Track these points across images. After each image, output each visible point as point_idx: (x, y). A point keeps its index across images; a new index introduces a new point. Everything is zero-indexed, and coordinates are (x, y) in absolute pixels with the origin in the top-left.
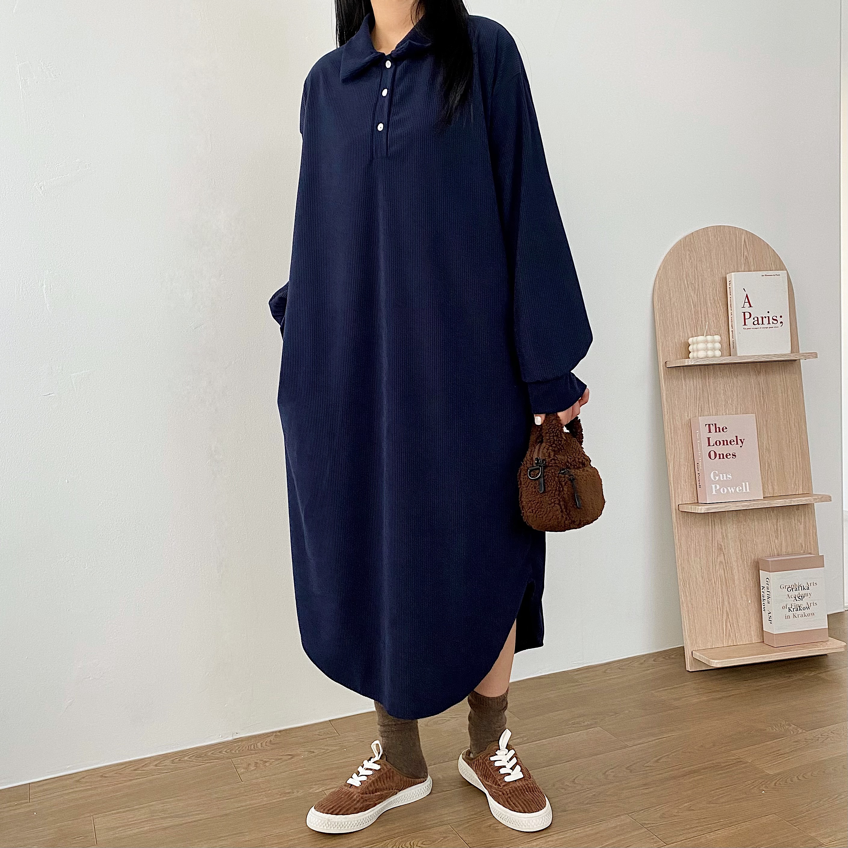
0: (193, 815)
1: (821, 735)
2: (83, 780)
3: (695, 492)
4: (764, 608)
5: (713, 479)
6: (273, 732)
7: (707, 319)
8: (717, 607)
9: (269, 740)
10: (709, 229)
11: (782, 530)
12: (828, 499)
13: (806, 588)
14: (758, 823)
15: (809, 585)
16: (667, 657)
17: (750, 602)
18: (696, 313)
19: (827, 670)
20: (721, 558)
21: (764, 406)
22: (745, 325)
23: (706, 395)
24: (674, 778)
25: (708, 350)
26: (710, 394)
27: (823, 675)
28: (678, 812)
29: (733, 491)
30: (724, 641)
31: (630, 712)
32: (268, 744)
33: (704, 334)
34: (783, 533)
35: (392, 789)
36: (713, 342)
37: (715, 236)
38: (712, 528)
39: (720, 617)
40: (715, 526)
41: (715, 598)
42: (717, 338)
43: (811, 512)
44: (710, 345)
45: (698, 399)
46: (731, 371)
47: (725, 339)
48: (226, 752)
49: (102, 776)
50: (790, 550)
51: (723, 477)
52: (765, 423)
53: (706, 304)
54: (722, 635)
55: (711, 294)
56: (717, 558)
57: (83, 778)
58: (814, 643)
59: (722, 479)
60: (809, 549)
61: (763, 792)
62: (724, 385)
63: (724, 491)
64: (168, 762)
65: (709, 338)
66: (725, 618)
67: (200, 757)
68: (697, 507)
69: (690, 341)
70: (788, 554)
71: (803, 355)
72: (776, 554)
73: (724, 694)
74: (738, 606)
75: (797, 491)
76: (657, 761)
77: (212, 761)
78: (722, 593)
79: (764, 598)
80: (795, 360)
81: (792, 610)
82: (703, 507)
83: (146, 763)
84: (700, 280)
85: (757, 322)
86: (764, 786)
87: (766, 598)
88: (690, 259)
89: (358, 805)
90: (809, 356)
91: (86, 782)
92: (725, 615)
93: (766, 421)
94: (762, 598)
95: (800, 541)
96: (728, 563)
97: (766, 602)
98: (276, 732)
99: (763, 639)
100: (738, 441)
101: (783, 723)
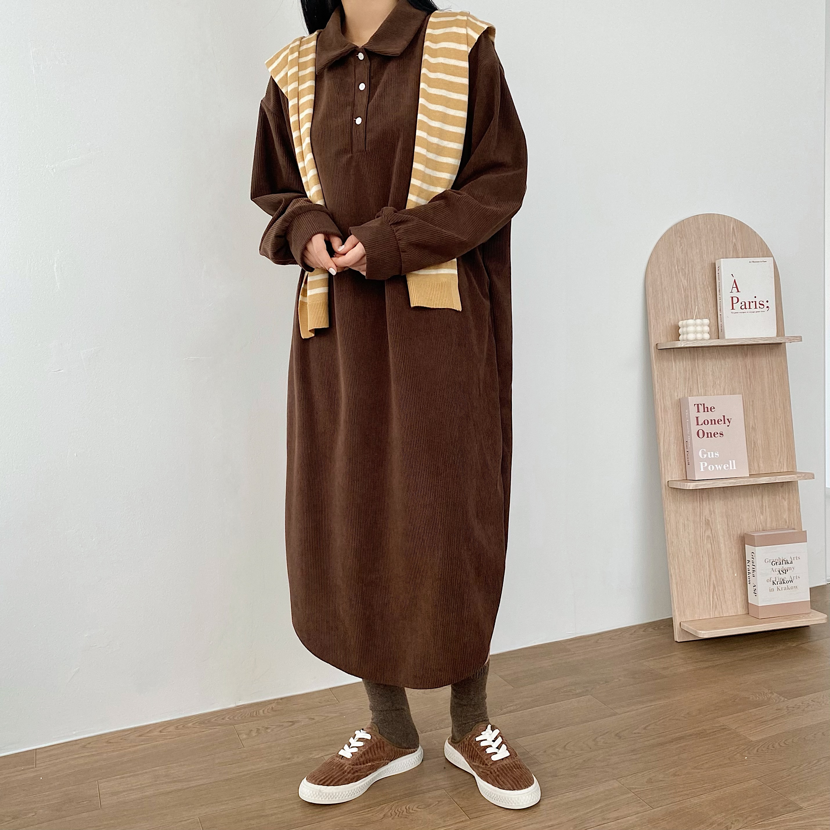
0: (196, 780)
1: (802, 703)
2: (88, 746)
3: (684, 470)
4: (749, 581)
5: (701, 457)
6: (275, 700)
7: (696, 304)
8: (705, 580)
9: (271, 707)
10: (699, 217)
11: (767, 507)
12: (811, 476)
13: (789, 562)
14: (740, 788)
15: (793, 559)
16: (656, 628)
17: (736, 575)
18: (686, 297)
19: (809, 640)
20: (709, 533)
21: (750, 387)
22: (733, 309)
23: (695, 375)
24: (661, 744)
25: (697, 333)
26: (699, 375)
27: (805, 646)
28: (664, 777)
29: (720, 468)
30: (711, 613)
31: (620, 680)
32: (269, 711)
33: (693, 317)
34: (767, 509)
35: (383, 760)
36: (702, 325)
37: (705, 224)
38: (700, 504)
39: (707, 588)
40: (702, 502)
41: (702, 571)
42: (706, 321)
43: (795, 489)
44: (699, 329)
45: (687, 380)
46: (719, 354)
47: (713, 321)
48: (228, 718)
49: (108, 742)
50: (774, 524)
51: (711, 455)
52: (751, 403)
53: (696, 289)
54: (709, 606)
55: (701, 279)
56: (705, 533)
57: (89, 743)
58: (798, 616)
59: (709, 457)
60: (793, 525)
61: (746, 758)
62: (713, 367)
63: (711, 469)
64: (171, 729)
65: (699, 321)
66: (712, 590)
67: (204, 723)
68: (686, 484)
69: (680, 323)
70: (772, 529)
71: (788, 338)
72: (761, 530)
73: (709, 664)
74: (724, 579)
75: (781, 469)
76: (645, 728)
77: (215, 727)
78: (709, 566)
79: (749, 572)
80: (781, 344)
81: (776, 583)
82: (692, 484)
83: (151, 729)
84: (690, 265)
85: (744, 306)
86: (747, 752)
87: (751, 571)
88: (681, 245)
89: (349, 775)
90: (793, 339)
91: (92, 748)
92: (712, 587)
93: (753, 401)
94: (748, 571)
95: (785, 517)
96: (715, 537)
97: (751, 575)
98: (278, 699)
99: (748, 611)
100: (725, 420)
101: (766, 691)
